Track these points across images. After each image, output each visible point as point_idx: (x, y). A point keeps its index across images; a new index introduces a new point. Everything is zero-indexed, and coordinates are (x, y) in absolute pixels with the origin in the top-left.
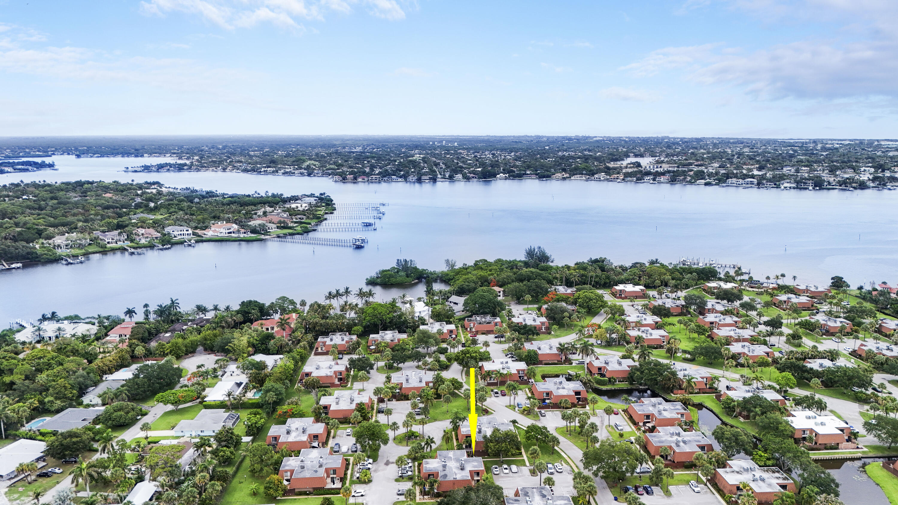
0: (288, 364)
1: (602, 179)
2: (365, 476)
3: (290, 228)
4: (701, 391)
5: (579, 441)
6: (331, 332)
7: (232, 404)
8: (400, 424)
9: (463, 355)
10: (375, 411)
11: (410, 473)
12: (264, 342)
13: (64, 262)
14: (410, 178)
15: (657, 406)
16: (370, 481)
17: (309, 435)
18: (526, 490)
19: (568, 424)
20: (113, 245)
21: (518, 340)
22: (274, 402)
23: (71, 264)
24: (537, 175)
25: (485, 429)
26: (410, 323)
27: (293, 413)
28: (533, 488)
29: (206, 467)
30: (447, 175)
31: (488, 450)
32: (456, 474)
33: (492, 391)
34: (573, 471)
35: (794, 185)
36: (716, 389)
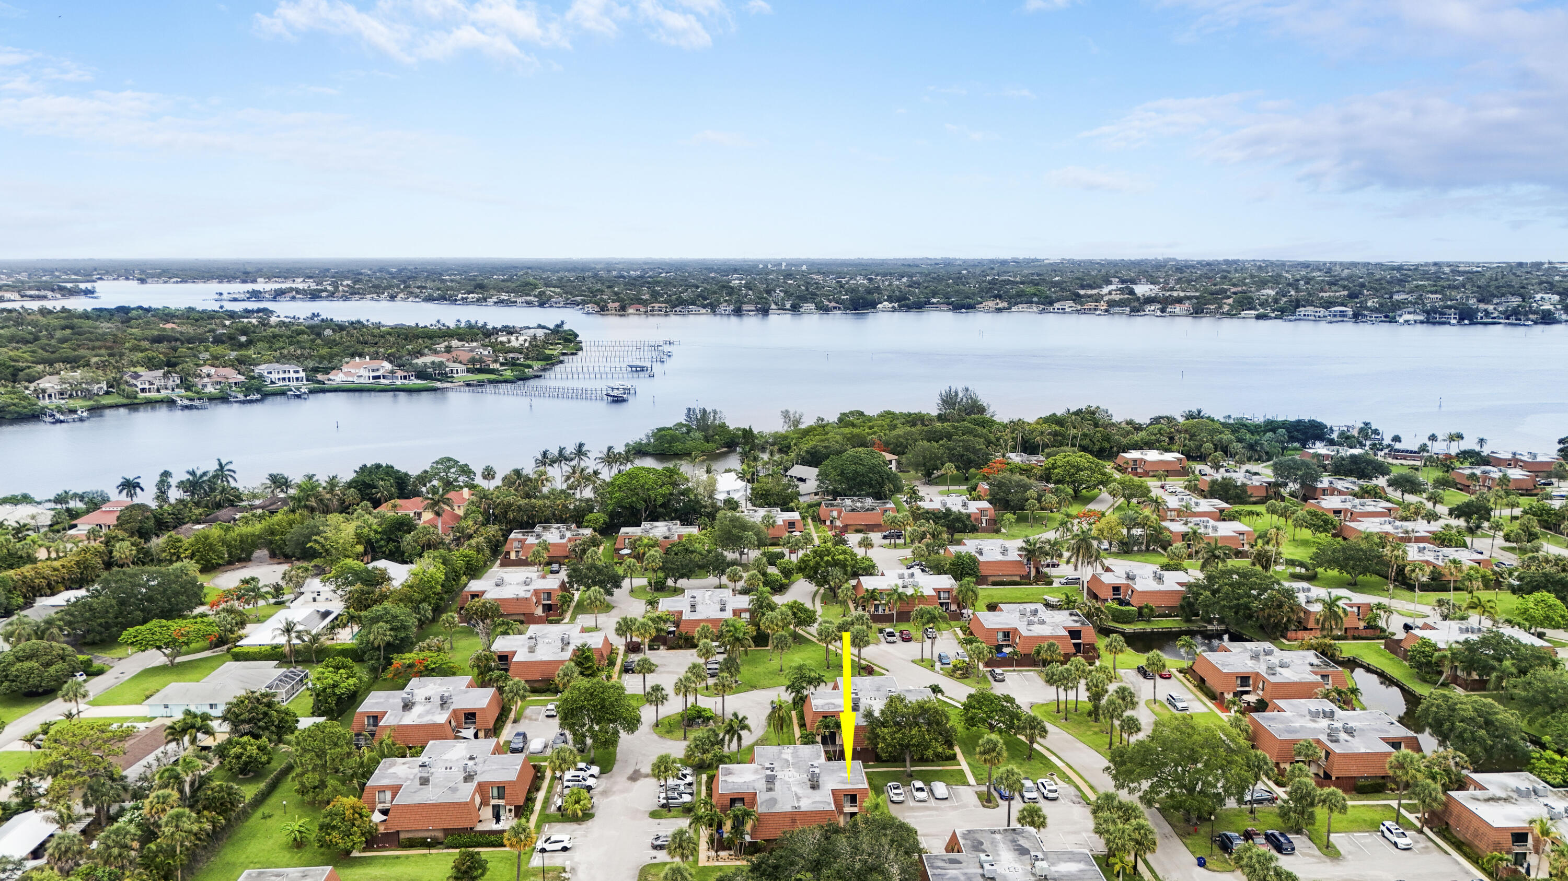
0: (432, 570)
1: (1068, 310)
2: (578, 802)
3: (492, 372)
4: (1349, 634)
5: (1089, 733)
6: (540, 523)
7: (296, 652)
8: (669, 689)
9: (818, 559)
10: (617, 668)
11: (687, 798)
12: (393, 536)
13: (48, 419)
14: (723, 307)
15: (1262, 657)
16: (587, 815)
17: (455, 711)
18: (978, 836)
19: (1062, 697)
20: (153, 395)
21: (933, 536)
22: (389, 644)
23: (62, 422)
24: (948, 304)
25: (869, 702)
26: (705, 507)
27: (426, 667)
28: (994, 832)
29: (177, 777)
30: (788, 306)
31: (876, 745)
32: (798, 798)
33: (881, 631)
34: (1084, 797)
35: (1421, 318)
36: (1383, 630)
